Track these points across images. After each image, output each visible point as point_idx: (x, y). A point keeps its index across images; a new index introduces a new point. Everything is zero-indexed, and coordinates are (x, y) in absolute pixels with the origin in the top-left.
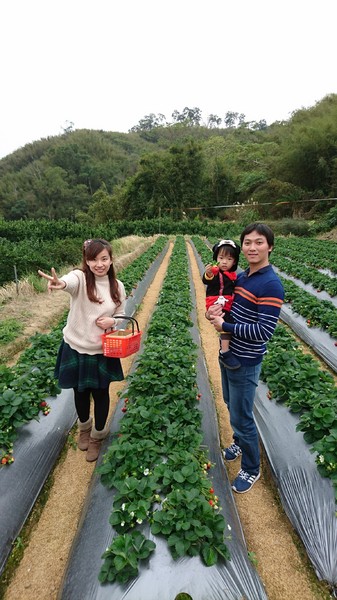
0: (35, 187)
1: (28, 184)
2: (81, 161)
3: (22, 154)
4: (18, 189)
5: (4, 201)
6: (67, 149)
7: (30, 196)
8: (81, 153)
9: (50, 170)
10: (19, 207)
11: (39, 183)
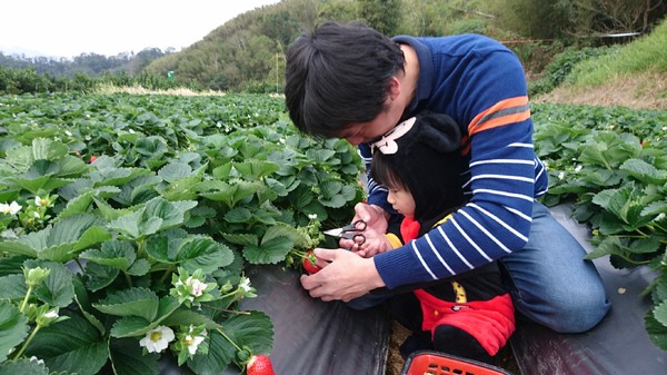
0: (237, 58)
1: (231, 55)
2: (293, 30)
3: (233, 25)
4: (219, 61)
5: (203, 74)
6: (276, 16)
7: (231, 69)
8: (293, 20)
9: (254, 40)
10: (219, 80)
11: (242, 54)
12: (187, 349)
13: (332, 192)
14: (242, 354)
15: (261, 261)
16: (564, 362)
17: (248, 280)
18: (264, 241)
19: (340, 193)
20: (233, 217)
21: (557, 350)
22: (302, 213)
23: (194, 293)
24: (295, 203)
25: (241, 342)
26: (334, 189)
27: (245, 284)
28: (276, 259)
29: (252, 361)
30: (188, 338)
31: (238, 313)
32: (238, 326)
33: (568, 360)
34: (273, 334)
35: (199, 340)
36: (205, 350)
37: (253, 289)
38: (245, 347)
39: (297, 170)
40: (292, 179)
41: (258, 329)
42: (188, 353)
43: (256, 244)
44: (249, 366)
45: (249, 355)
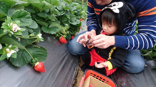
12: (6, 54)
13: (73, 20)
14: (34, 60)
15: (47, 32)
16: (127, 81)
17: (41, 35)
18: (50, 27)
19: (75, 21)
20: (40, 15)
21: (125, 77)
22: (63, 24)
23: (13, 30)
24: (62, 20)
25: (35, 56)
26: (74, 19)
27: (40, 36)
28: (53, 33)
29: (37, 64)
30: (8, 50)
31: (36, 46)
32: (34, 51)
33: (128, 80)
34: (47, 56)
35: (13, 51)
36: (15, 57)
37: (42, 38)
38: (36, 58)
39: (64, 10)
40: (62, 12)
41: (42, 53)
42: (6, 56)
43: (47, 27)
44: (35, 65)
45: (36, 61)
